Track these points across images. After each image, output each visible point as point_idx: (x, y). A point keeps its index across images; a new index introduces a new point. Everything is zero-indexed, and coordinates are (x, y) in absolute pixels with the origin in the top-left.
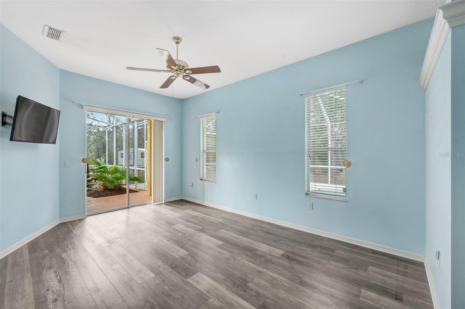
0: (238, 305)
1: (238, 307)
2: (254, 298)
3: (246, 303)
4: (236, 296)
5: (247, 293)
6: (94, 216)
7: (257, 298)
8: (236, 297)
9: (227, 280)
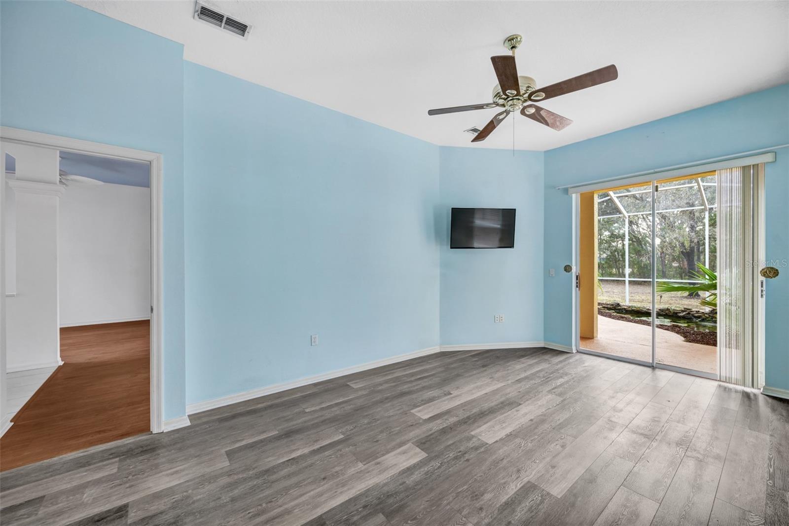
0: (337, 493)
1: (336, 492)
2: (344, 516)
3: (338, 503)
4: (359, 493)
5: (360, 510)
6: (588, 355)
7: (342, 520)
8: (356, 493)
9: (401, 487)
